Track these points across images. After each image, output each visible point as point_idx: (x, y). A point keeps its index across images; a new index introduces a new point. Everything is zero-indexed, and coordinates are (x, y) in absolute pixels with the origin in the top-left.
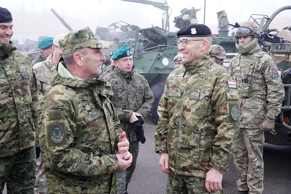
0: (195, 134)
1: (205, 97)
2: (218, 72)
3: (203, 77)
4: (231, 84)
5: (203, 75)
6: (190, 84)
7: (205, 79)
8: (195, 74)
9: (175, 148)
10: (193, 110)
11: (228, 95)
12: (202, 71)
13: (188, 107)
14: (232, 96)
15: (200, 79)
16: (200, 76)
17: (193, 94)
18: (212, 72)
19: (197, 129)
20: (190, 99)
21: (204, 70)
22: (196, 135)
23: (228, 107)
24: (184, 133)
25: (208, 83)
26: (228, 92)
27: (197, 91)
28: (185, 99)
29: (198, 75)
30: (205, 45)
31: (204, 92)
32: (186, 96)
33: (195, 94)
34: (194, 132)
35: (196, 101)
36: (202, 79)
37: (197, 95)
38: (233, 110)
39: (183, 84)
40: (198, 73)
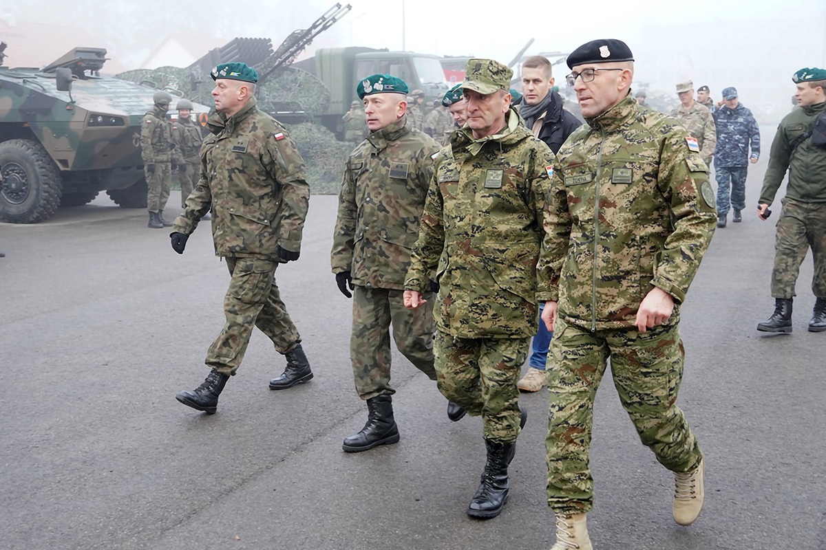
0: (630, 248)
1: (644, 176)
2: (664, 128)
3: (632, 139)
4: (691, 145)
5: (631, 134)
6: (607, 154)
7: (638, 142)
8: (615, 135)
9: (587, 280)
10: (623, 203)
11: (690, 163)
12: (628, 128)
13: (611, 199)
14: (697, 166)
15: (628, 142)
16: (626, 138)
17: (619, 174)
18: (651, 128)
19: (633, 237)
20: (613, 183)
21: (632, 124)
22: (632, 249)
23: (694, 185)
24: (606, 249)
25: (646, 148)
26: (689, 158)
27: (625, 167)
28: (602, 185)
29: (620, 136)
30: (624, 80)
31: (640, 167)
32: (603, 179)
33: (622, 173)
34: (628, 245)
35: (627, 185)
36: (631, 143)
37: (627, 173)
38: (705, 190)
39: (592, 158)
40: (619, 132)
